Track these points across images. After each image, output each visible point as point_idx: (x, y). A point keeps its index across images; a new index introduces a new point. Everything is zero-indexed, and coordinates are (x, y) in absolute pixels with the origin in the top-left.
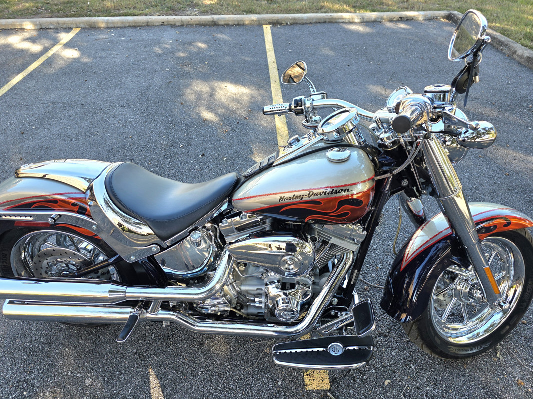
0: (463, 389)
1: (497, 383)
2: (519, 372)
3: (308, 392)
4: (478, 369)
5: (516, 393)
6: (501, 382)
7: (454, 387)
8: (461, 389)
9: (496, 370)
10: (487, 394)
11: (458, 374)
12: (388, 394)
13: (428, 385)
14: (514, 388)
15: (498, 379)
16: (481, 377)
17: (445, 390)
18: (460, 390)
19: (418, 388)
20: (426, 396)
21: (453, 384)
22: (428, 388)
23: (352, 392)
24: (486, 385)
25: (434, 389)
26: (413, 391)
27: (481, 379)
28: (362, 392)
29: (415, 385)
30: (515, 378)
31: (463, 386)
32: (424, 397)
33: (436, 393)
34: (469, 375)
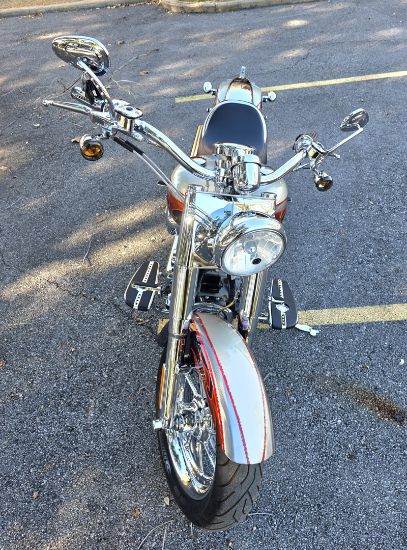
0: (141, 445)
1: (140, 485)
2: (148, 519)
3: (157, 321)
4: (157, 470)
5: (128, 502)
6: (140, 489)
7: (143, 436)
8: (140, 443)
9: (153, 491)
10: (132, 468)
11: (155, 446)
12: (147, 377)
13: (149, 413)
14: (133, 502)
15: (144, 488)
16: (149, 470)
17: (143, 427)
18: (140, 441)
19: (148, 403)
20: (140, 408)
21: (146, 437)
22: (146, 411)
23: (153, 350)
24: (140, 471)
25: (145, 417)
26: (146, 398)
27: (147, 469)
28: (151, 358)
29: (151, 401)
30: (142, 508)
31: (143, 446)
32: (140, 407)
33: (141, 417)
34: (152, 457)
